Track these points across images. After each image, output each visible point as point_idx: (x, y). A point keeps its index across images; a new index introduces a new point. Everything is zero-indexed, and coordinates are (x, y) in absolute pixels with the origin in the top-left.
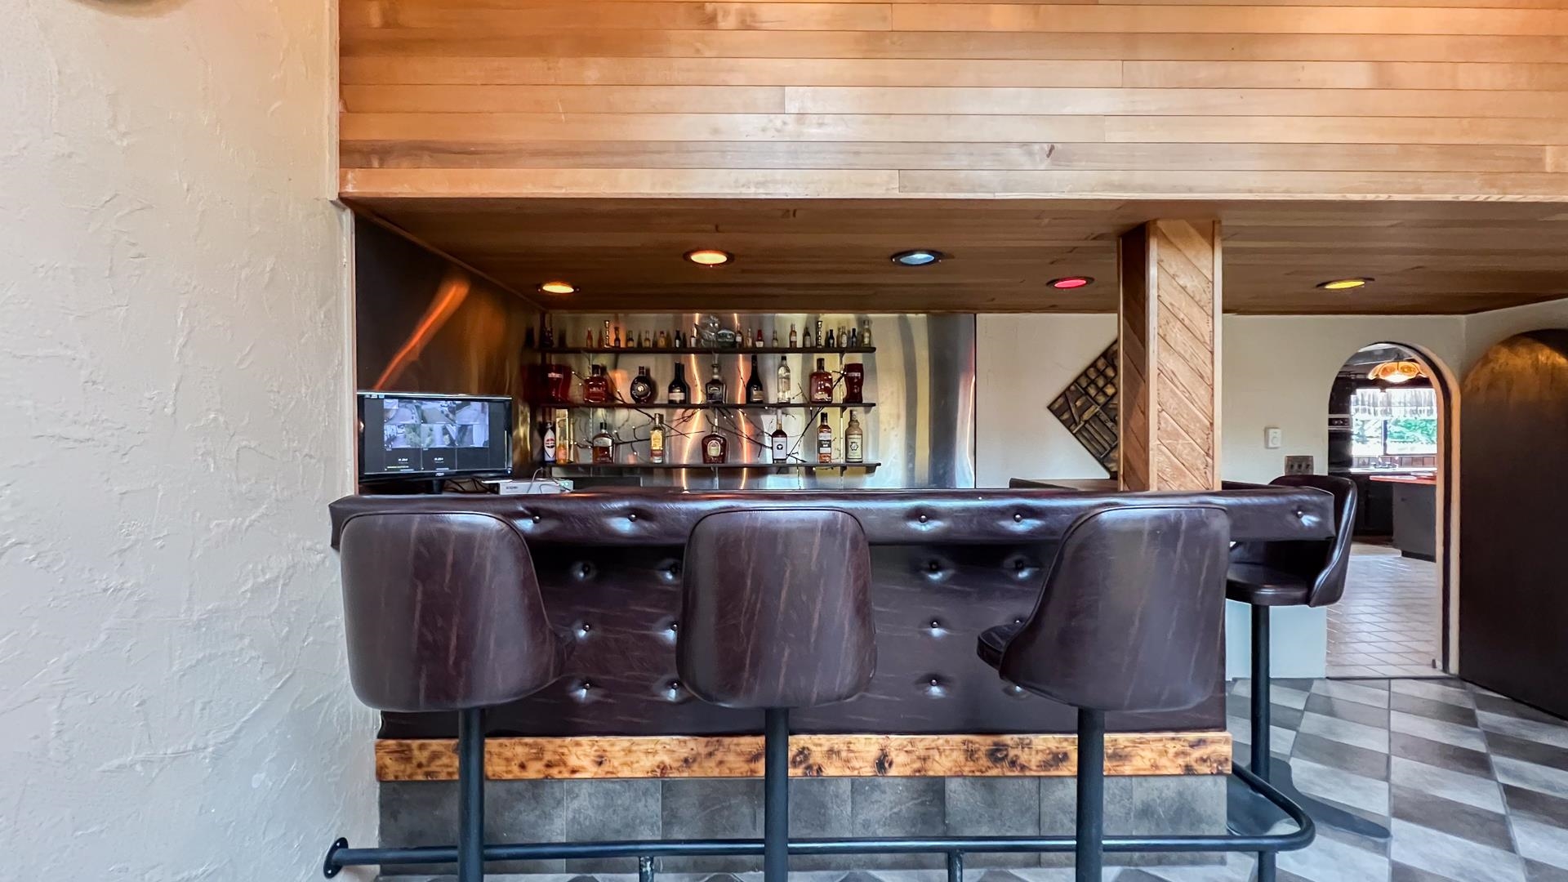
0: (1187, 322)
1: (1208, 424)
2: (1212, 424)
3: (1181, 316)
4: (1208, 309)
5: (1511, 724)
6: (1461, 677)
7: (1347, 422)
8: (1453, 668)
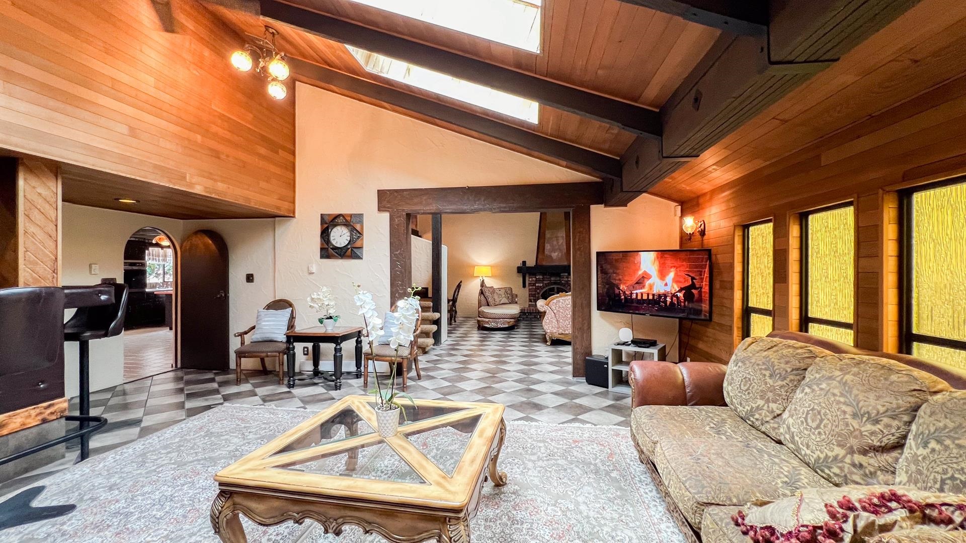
0: (42, 210)
1: (54, 258)
2: (56, 259)
3: (39, 207)
4: (54, 206)
5: (196, 376)
6: (182, 368)
7: (143, 265)
8: (179, 366)
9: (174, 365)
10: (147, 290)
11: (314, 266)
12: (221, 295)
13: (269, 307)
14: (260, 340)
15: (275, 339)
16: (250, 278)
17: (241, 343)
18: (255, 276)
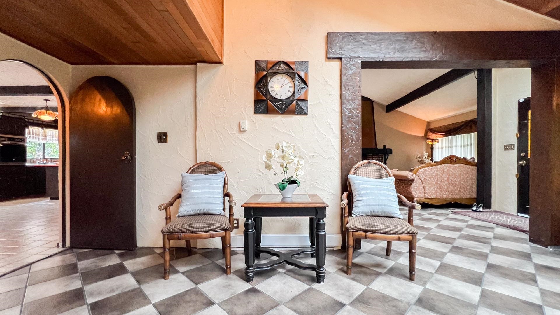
5: (94, 263)
6: (72, 247)
7: (23, 140)
8: (68, 244)
9: (61, 245)
10: (27, 164)
11: (247, 122)
12: (127, 158)
13: (194, 171)
14: (192, 213)
15: (212, 212)
16: (162, 137)
17: (166, 219)
18: (168, 134)
